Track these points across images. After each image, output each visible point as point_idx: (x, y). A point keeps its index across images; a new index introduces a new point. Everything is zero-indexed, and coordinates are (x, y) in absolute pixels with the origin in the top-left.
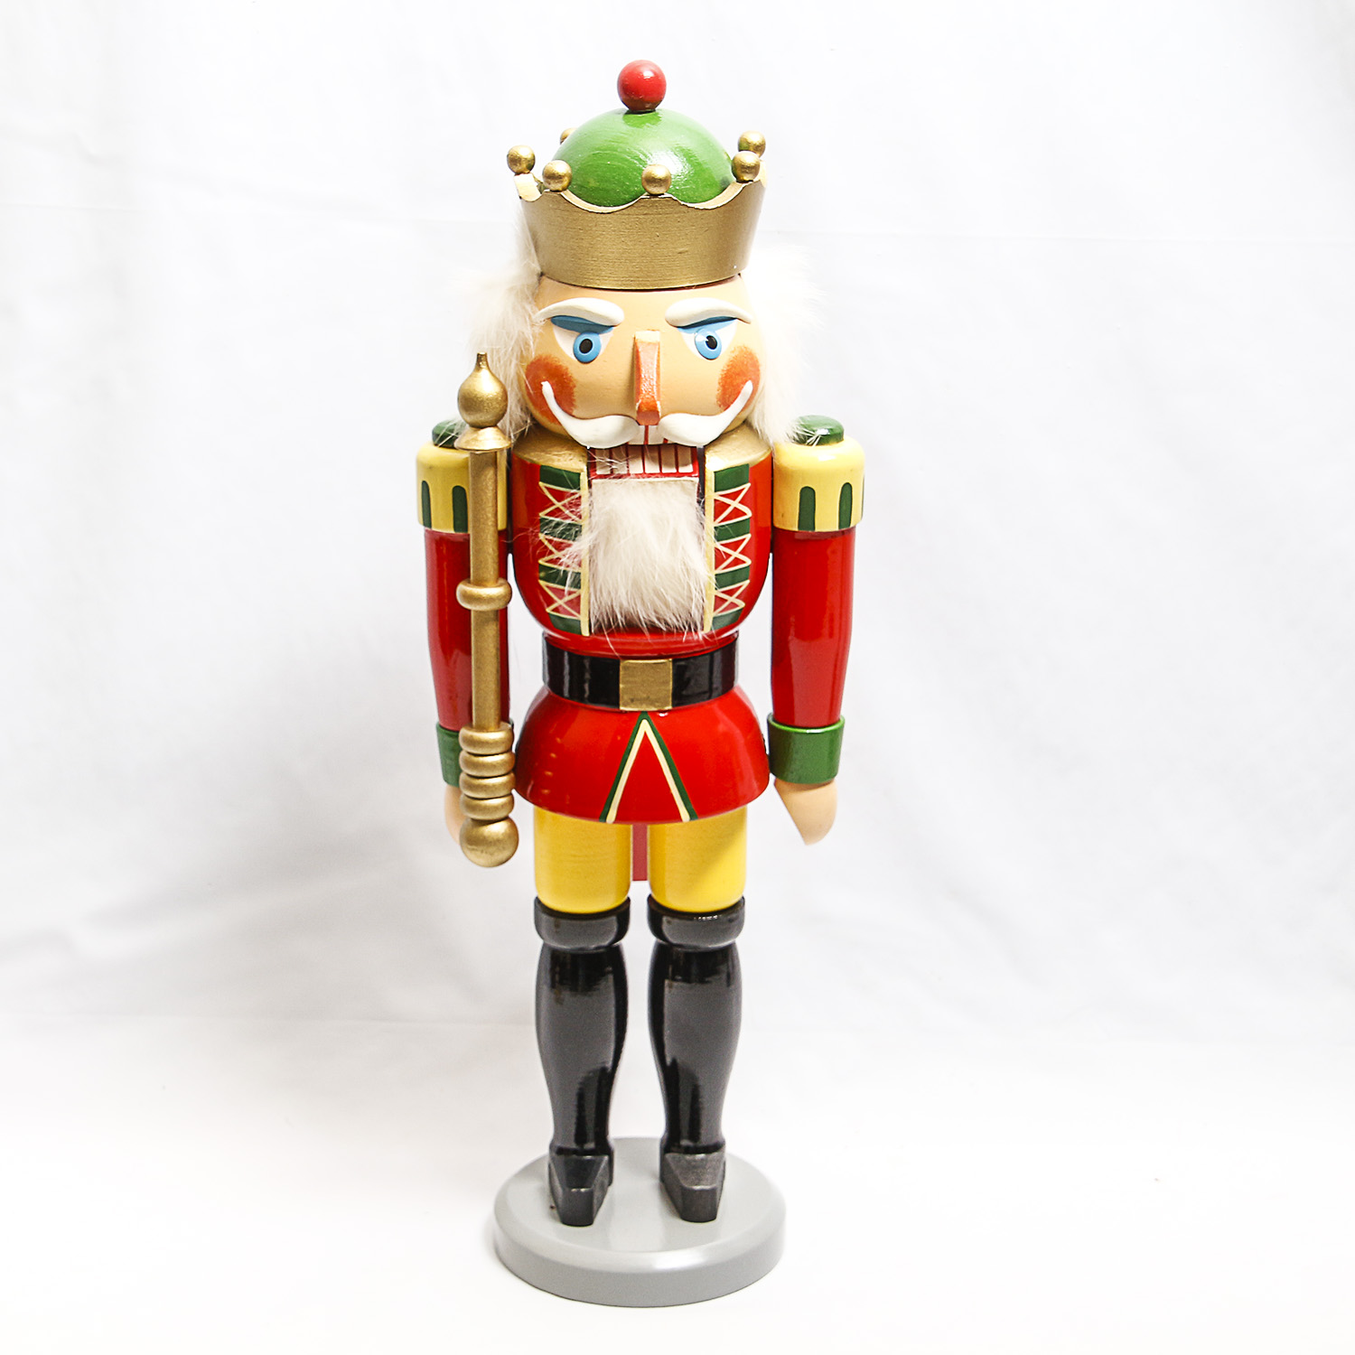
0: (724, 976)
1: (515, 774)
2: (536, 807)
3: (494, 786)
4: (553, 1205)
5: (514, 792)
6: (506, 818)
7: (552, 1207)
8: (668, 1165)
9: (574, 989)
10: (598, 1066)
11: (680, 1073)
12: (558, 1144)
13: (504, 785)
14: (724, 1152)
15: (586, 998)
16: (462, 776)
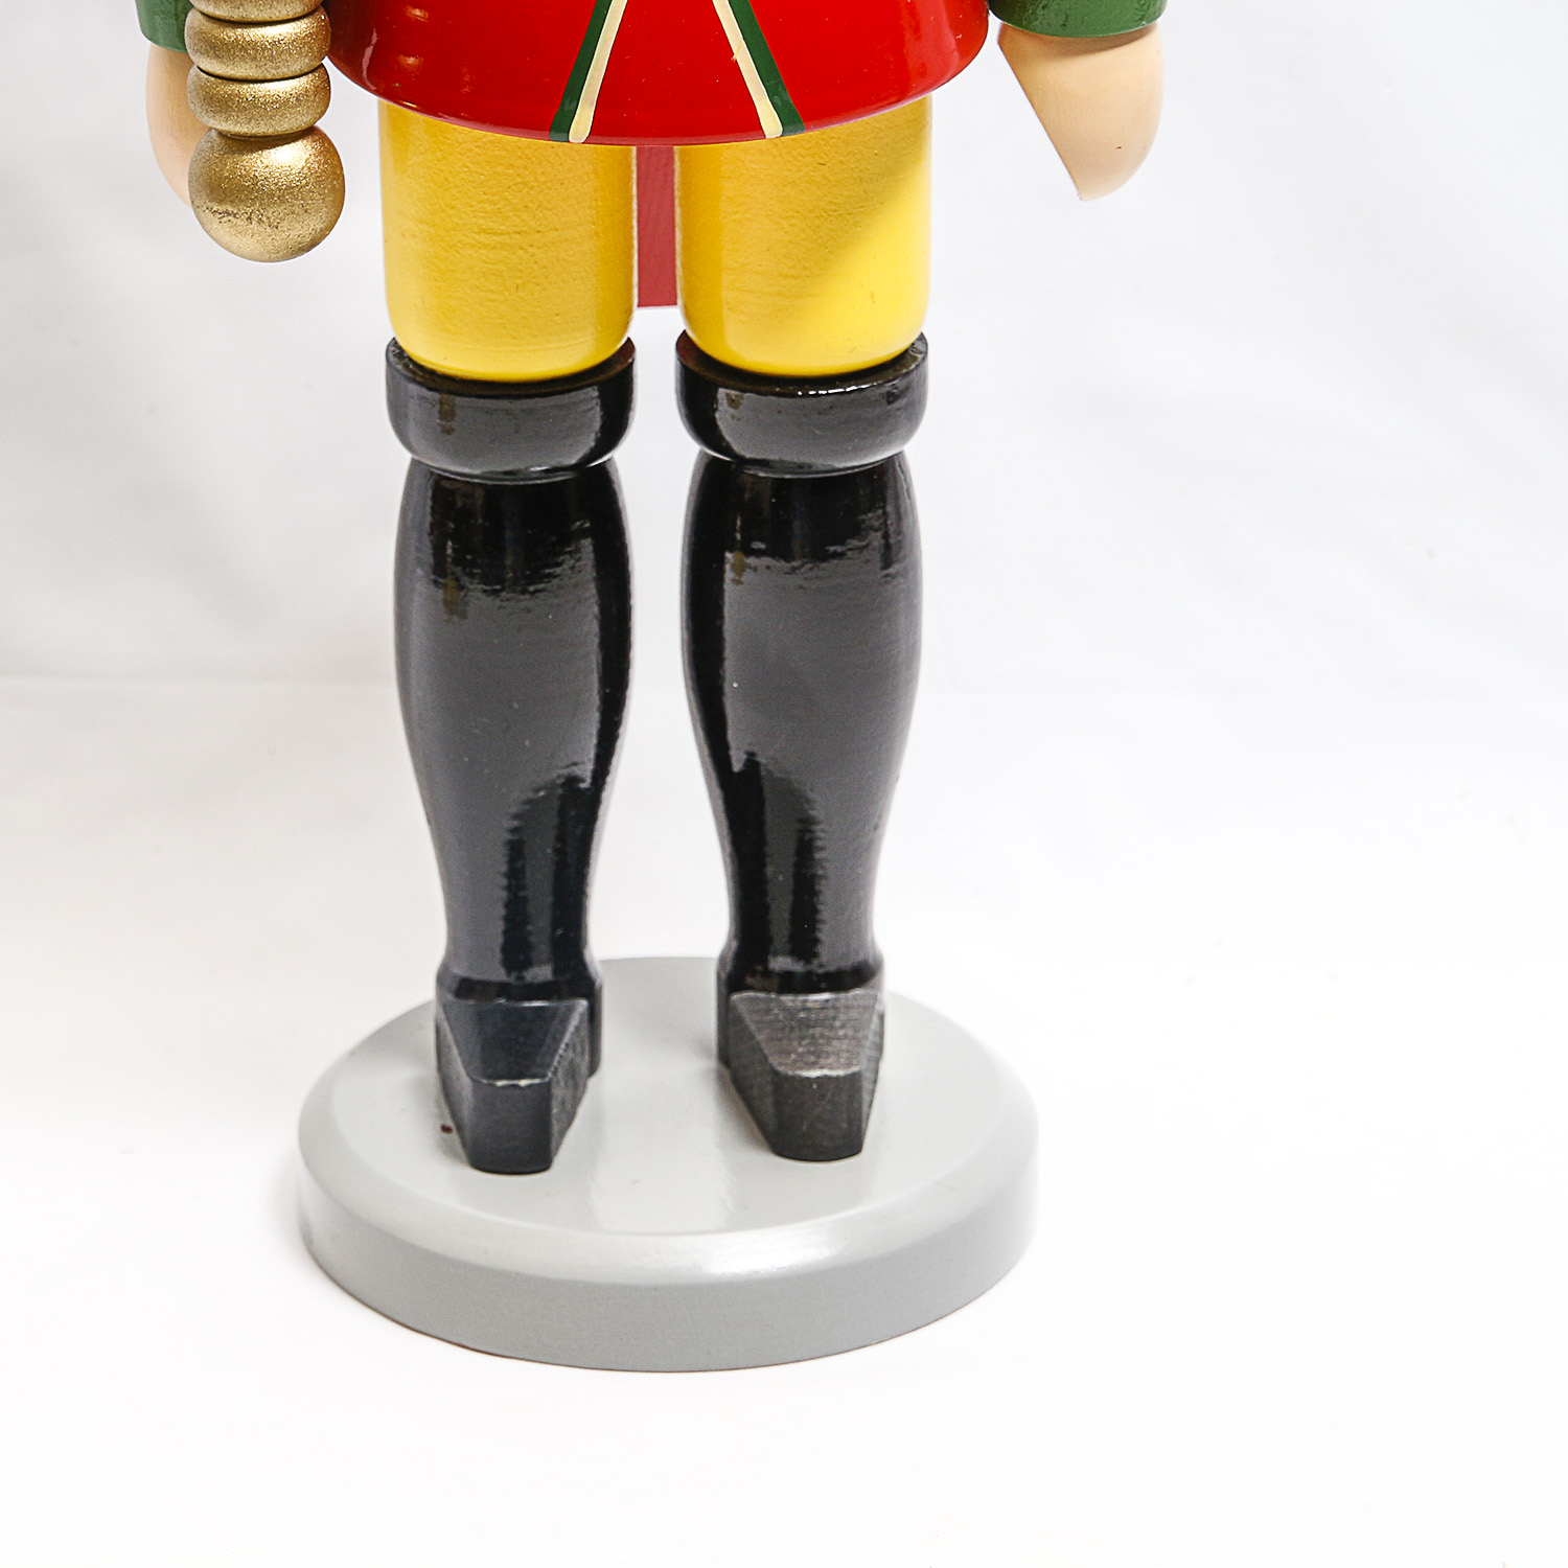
0: (876, 539)
1: (328, 13)
2: (386, 102)
3: (275, 43)
4: (450, 1123)
5: (327, 62)
6: (310, 132)
7: (446, 1129)
8: (739, 1020)
9: (495, 582)
10: (558, 773)
11: (767, 793)
12: (460, 971)
13: (297, 42)
14: (878, 987)
15: (526, 601)
16: (193, 20)
